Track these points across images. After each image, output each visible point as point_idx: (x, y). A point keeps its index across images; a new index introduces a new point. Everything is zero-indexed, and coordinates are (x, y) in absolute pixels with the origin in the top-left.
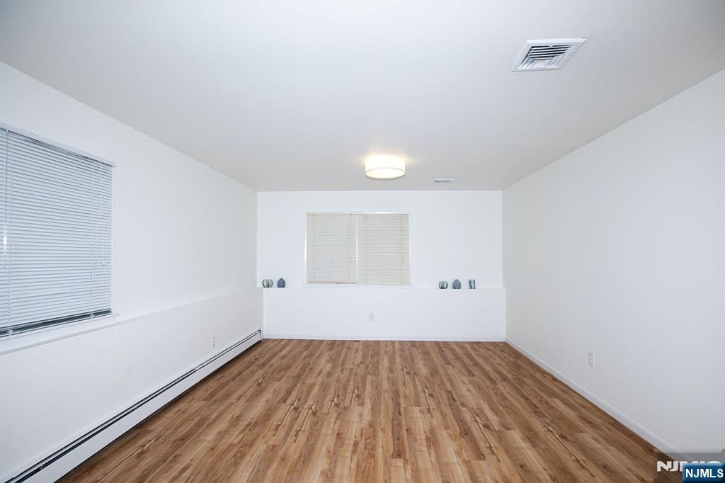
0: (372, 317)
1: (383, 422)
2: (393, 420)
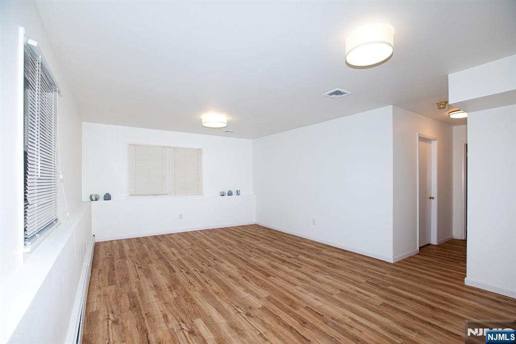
0: (181, 216)
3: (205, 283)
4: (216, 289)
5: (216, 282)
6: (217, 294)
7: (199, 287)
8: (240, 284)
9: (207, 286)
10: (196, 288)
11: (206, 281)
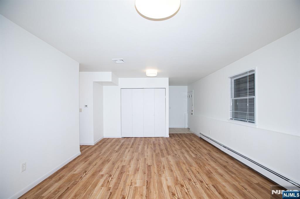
1: (155, 177)
2: (151, 178)
3: (190, 170)
4: (184, 166)
5: (182, 169)
6: (184, 163)
7: (193, 169)
8: (170, 165)
9: (188, 168)
10: (195, 169)
11: (188, 172)
